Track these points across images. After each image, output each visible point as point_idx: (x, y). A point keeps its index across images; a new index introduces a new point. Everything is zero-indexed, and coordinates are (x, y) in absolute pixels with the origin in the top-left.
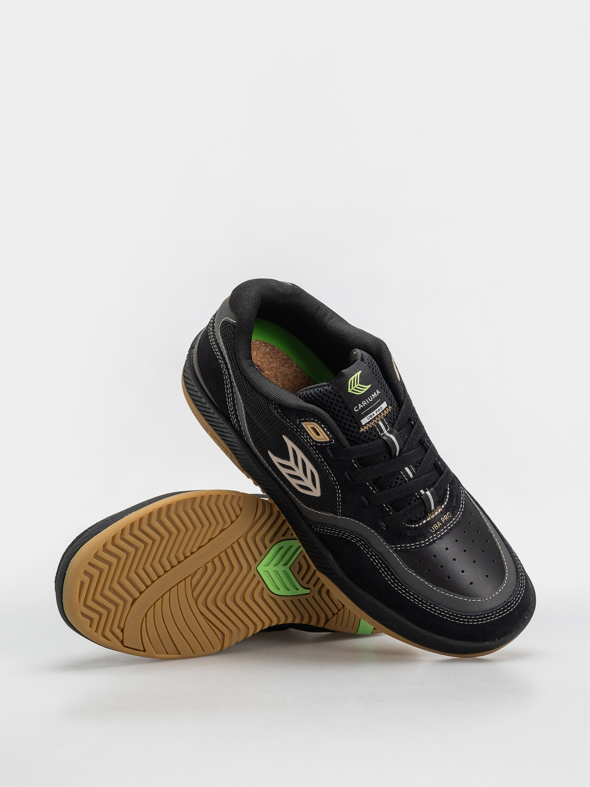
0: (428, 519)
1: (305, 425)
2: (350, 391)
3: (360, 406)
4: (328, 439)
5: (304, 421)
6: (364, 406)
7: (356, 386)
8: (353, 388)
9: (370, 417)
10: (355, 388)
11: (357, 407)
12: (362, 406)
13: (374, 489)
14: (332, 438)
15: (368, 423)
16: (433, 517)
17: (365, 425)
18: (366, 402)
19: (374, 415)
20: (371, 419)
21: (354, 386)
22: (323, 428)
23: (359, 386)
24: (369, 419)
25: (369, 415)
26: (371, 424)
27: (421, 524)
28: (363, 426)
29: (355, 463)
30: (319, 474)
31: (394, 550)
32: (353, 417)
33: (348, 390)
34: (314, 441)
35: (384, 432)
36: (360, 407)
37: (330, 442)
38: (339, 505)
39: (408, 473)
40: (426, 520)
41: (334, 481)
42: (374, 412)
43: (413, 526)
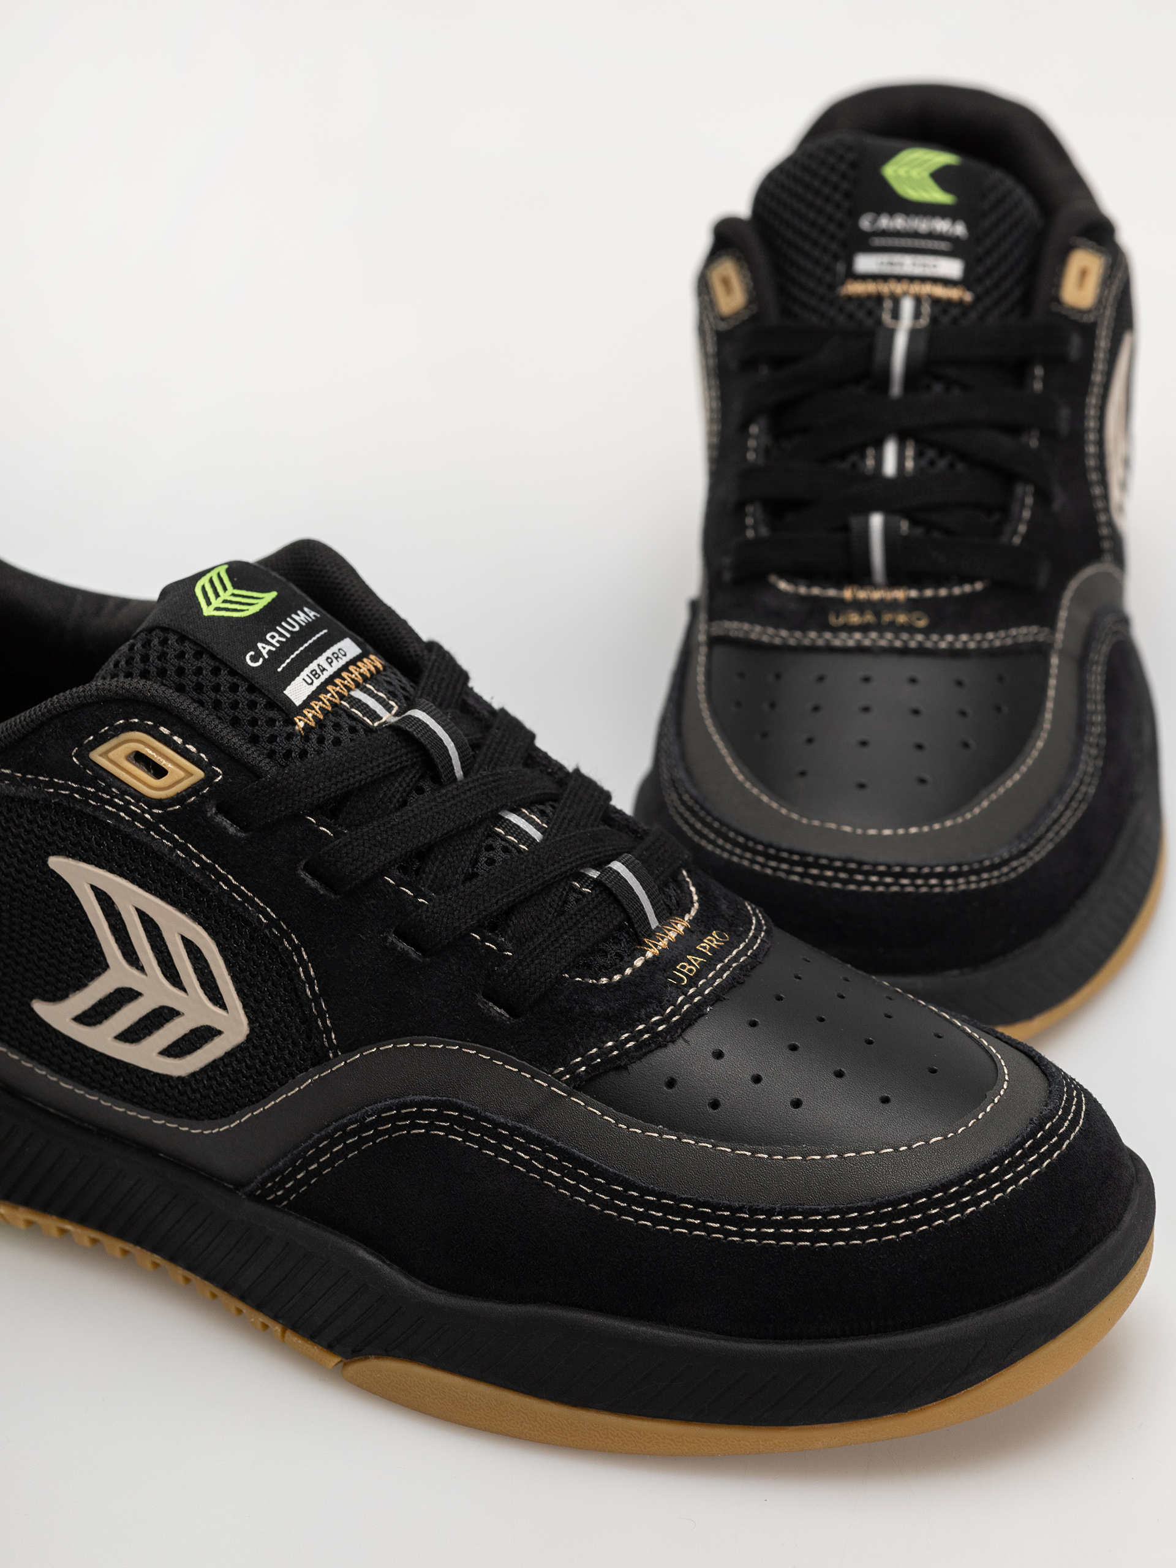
0: (649, 955)
1: (104, 755)
2: (208, 611)
3: (264, 648)
4: (199, 774)
5: (94, 746)
6: (278, 645)
7: (224, 596)
8: (216, 603)
9: (314, 675)
10: (225, 601)
11: (252, 653)
12: (268, 648)
13: (418, 893)
14: (210, 764)
15: (314, 696)
16: (663, 944)
17: (306, 704)
18: (281, 635)
19: (324, 669)
20: (317, 683)
21: (217, 595)
22: (167, 741)
23: (234, 595)
24: (312, 684)
25: (307, 671)
26: (328, 700)
27: (628, 971)
28: (299, 711)
29: (320, 823)
30: (213, 934)
31: (566, 1082)
32: (252, 689)
33: (200, 610)
34: (152, 803)
35: (381, 718)
36: (264, 652)
37: (207, 781)
38: (321, 1014)
39: (519, 827)
40: (644, 955)
41: (272, 923)
42: (321, 660)
43: (604, 981)
